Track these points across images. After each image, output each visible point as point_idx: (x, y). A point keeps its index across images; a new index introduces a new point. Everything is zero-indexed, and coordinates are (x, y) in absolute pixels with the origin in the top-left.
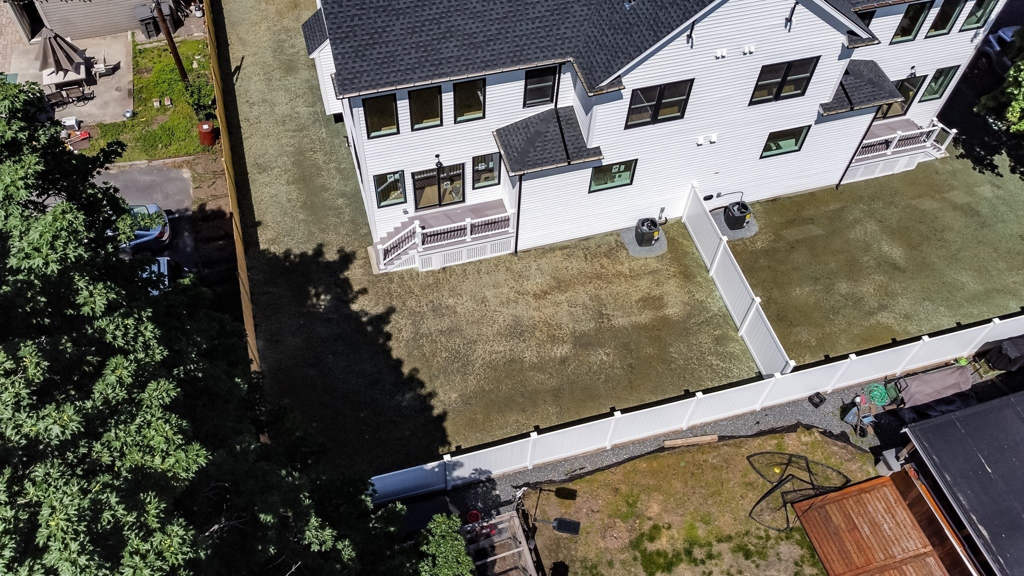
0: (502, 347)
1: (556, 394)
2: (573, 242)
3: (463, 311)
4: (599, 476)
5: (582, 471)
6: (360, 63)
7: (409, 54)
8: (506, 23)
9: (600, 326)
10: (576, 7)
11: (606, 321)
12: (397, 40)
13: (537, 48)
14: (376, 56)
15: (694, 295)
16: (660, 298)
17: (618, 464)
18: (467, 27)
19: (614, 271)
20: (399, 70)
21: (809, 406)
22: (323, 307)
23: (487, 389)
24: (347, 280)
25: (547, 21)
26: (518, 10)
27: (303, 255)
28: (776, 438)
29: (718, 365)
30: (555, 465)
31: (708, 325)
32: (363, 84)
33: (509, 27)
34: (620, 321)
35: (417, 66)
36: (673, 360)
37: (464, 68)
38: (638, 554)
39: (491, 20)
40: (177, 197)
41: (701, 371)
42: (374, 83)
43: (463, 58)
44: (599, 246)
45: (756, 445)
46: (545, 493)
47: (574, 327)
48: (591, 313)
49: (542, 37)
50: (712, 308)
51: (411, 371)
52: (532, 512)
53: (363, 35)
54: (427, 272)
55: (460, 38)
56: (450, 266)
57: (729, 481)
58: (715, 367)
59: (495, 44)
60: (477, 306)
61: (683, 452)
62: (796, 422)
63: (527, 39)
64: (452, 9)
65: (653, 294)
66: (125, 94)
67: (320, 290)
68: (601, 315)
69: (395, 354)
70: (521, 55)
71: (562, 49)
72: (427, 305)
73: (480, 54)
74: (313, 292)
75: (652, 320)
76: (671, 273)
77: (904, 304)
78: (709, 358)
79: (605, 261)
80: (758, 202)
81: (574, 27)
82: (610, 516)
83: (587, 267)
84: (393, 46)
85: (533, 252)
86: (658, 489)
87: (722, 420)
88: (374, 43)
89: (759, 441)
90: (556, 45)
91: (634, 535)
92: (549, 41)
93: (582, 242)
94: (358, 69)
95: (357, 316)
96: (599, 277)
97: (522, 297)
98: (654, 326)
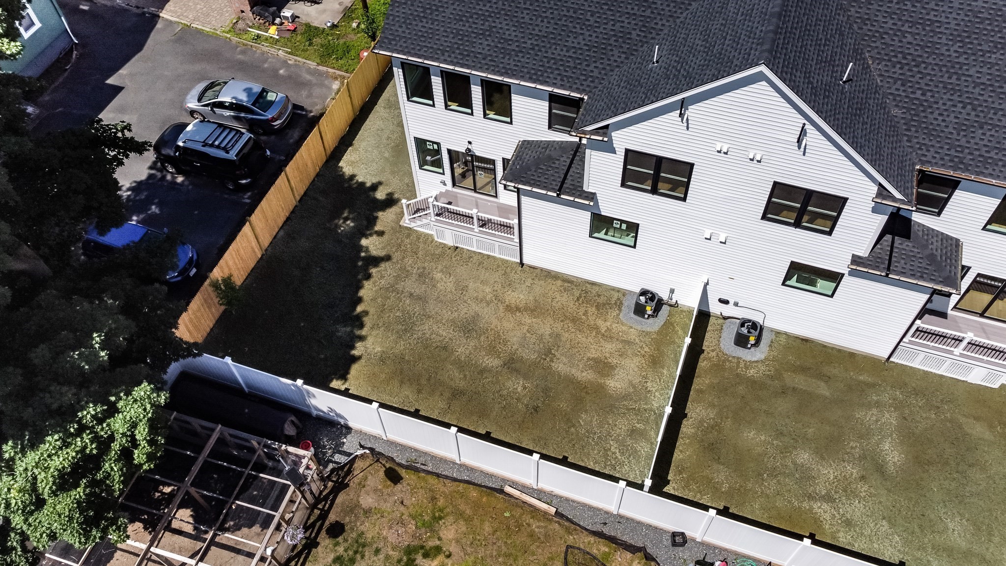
0: (445, 333)
1: (456, 394)
2: (580, 281)
3: (441, 288)
4: (432, 480)
5: (423, 467)
6: (404, 28)
7: (447, 37)
8: (543, 41)
9: (540, 361)
10: (616, 52)
11: (548, 359)
12: (443, 21)
13: (559, 74)
14: (419, 28)
15: (647, 382)
16: (612, 368)
17: (455, 480)
18: (507, 33)
19: (592, 323)
20: (432, 48)
21: (667, 540)
22: (342, 229)
23: (406, 358)
24: (376, 218)
25: (581, 54)
26: (560, 35)
27: (362, 184)
28: (610, 547)
29: (614, 453)
30: (404, 448)
31: (636, 415)
32: (398, 47)
33: (544, 47)
34: (561, 366)
35: (448, 49)
36: (577, 425)
37: (486, 67)
38: (405, 558)
39: (531, 34)
40: (316, 100)
41: (593, 450)
42: (406, 50)
43: (489, 58)
44: (599, 296)
45: (585, 541)
46: (380, 465)
47: (517, 349)
48: (541, 346)
49: (569, 67)
50: (653, 403)
51: (363, 312)
52: (355, 473)
53: (418, 6)
54: (441, 243)
55: (496, 40)
56: (462, 248)
57: (533, 554)
58: (609, 453)
59: (523, 57)
60: (456, 290)
61: (517, 506)
62: (642, 545)
63: (554, 64)
64: (503, 12)
65: (610, 360)
66: (342, 8)
67: (351, 216)
68: (549, 351)
69: (362, 293)
70: (542, 75)
71: (582, 85)
72: (418, 269)
73: (506, 61)
74: (345, 215)
75: (589, 381)
76: (643, 352)
77: (856, 509)
78: (611, 443)
79: (592, 310)
80: (786, 334)
81: (604, 69)
82: (410, 515)
83: (572, 306)
84: (438, 25)
85: (538, 271)
86: (468, 520)
87: (573, 501)
88: (424, 17)
89: (592, 539)
90: (578, 79)
91: (416, 543)
92: (574, 73)
93: (587, 285)
94: (400, 33)
95: (360, 248)
96: (574, 320)
97: (496, 302)
98: (586, 387)
